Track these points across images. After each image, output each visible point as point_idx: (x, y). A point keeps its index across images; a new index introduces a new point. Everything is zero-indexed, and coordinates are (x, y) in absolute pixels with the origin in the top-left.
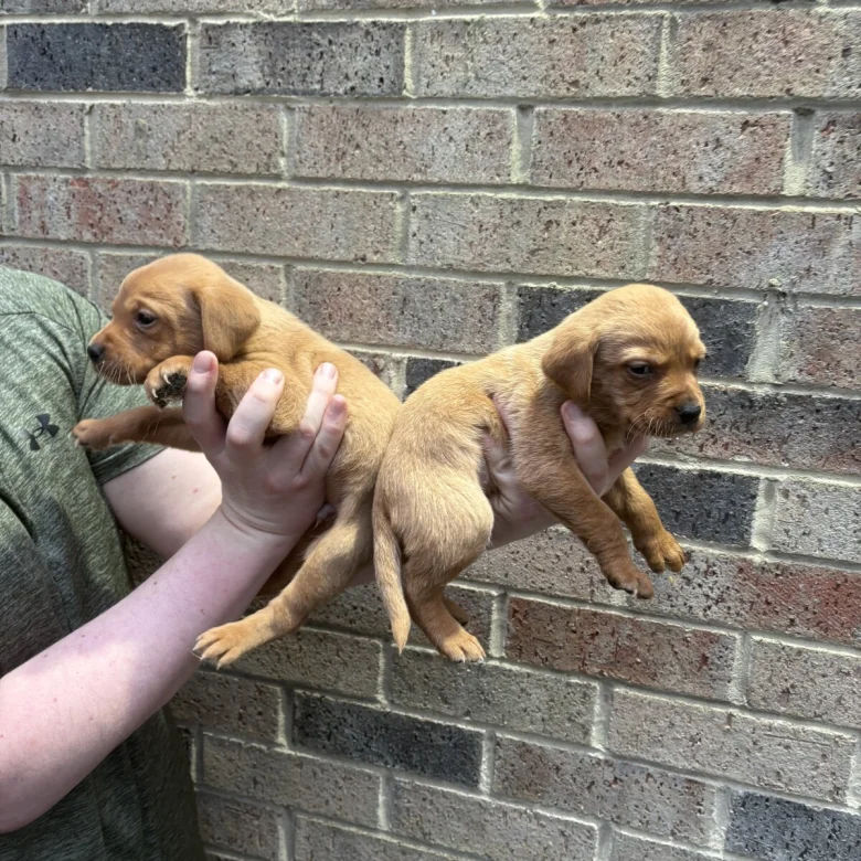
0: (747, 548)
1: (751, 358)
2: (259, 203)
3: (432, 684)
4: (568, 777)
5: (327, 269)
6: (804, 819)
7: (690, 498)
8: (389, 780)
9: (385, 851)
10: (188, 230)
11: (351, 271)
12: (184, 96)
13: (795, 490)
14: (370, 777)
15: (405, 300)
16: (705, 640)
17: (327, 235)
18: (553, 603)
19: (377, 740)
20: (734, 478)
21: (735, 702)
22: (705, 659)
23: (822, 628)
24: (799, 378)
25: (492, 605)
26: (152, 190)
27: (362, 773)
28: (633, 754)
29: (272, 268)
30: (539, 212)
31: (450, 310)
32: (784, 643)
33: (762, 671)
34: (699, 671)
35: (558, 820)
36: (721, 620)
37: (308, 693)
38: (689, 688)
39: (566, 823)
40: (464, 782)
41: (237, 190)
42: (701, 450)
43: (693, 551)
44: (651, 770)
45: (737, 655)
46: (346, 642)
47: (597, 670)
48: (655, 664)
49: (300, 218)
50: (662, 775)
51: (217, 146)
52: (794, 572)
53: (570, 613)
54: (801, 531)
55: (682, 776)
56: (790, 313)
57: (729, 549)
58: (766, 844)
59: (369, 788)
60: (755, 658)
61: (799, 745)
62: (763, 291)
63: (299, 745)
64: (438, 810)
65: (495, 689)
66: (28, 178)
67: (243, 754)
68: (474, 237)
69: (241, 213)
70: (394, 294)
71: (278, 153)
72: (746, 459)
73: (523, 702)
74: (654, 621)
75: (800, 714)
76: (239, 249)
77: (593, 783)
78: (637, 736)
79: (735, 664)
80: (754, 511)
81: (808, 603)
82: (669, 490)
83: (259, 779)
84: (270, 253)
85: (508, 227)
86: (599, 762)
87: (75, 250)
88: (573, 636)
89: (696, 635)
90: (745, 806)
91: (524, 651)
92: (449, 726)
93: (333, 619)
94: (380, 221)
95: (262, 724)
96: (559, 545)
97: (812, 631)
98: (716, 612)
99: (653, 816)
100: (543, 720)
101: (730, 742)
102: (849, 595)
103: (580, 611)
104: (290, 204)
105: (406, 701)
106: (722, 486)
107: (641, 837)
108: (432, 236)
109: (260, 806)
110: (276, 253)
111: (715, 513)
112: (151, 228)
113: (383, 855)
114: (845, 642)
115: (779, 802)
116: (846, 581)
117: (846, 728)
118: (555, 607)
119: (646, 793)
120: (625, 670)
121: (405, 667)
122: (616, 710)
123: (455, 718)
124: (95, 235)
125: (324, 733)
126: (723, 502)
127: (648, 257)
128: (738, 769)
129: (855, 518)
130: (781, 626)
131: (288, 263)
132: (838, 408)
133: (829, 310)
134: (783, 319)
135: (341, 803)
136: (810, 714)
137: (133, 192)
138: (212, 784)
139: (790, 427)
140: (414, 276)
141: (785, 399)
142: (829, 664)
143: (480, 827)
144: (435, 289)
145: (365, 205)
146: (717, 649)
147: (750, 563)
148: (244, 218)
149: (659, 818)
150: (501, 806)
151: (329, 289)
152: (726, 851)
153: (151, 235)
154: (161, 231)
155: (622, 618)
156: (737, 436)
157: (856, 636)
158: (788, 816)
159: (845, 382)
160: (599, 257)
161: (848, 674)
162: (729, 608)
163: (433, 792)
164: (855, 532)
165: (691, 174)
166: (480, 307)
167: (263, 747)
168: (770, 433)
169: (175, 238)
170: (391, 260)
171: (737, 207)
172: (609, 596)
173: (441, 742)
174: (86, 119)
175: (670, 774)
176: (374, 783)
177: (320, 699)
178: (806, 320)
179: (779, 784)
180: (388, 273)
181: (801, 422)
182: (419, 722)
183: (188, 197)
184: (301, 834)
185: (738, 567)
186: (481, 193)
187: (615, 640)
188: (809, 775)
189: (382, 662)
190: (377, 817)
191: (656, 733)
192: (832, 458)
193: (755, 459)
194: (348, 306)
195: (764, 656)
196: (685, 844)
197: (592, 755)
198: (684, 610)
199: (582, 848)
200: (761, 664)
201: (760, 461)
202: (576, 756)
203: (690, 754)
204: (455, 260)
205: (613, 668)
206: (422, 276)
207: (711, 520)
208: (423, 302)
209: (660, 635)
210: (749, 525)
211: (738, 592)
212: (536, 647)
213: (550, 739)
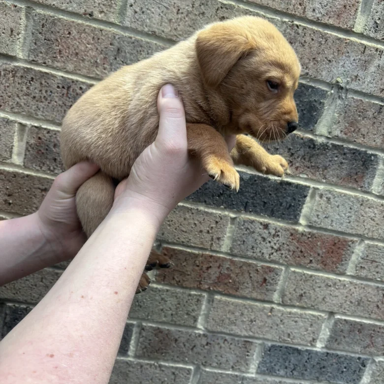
0: (297, 223)
1: (318, 121)
4: (181, 345)
5: (61, 17)
6: (296, 354)
7: (273, 195)
11: (80, 22)
13: (326, 194)
15: (119, 49)
16: (267, 270)
18: (189, 250)
20: (298, 186)
21: (276, 302)
22: (265, 280)
23: (323, 264)
24: (340, 135)
28: (219, 330)
29: (15, 6)
30: (218, 9)
32: (305, 272)
33: (292, 286)
34: (261, 286)
35: (172, 367)
36: (277, 260)
38: (254, 295)
39: (177, 368)
43: (269, 224)
44: (227, 337)
45: (281, 278)
46: (49, 273)
47: (207, 287)
48: (239, 283)
50: (232, 339)
52: (317, 236)
53: (196, 256)
54: (324, 216)
55: (242, 339)
56: (343, 99)
57: (288, 223)
58: (277, 368)
60: (290, 279)
61: (302, 321)
62: (333, 84)
65: (146, 299)
70: (111, 44)
72: (305, 176)
73: (162, 305)
74: (243, 260)
75: (305, 306)
77: (195, 346)
78: (223, 321)
79: (280, 283)
80: (304, 204)
81: (320, 252)
82: (263, 190)
85: (196, 15)
86: (200, 335)
88: (197, 268)
89: (262, 268)
90: (270, 351)
91: (167, 277)
96: (197, 217)
97: (319, 266)
98: (275, 256)
99: (224, 360)
100: (172, 315)
101: (269, 321)
102: (339, 248)
103: (203, 254)
106: (291, 190)
107: (216, 371)
108: (144, 10)
111: (284, 204)
115: (286, 348)
116: (339, 241)
117: (323, 311)
118: (189, 252)
119: (222, 349)
120: (222, 286)
122: (214, 308)
126: (289, 198)
128: (270, 334)
129: (350, 210)
130: (305, 263)
131: (29, 5)
132: (354, 153)
133: (361, 100)
134: (339, 102)
136: (310, 306)
139: (330, 161)
141: (331, 146)
142: (323, 281)
143: (126, 375)
144: (141, 46)
146: (272, 275)
147: (297, 231)
150: (140, 363)
151: (61, 32)
152: (257, 373)
155: (225, 258)
156: (303, 163)
157: (338, 268)
158: (289, 354)
159: (360, 141)
161: (330, 286)
162: (282, 254)
164: (348, 217)
165: (309, 6)
168: (320, 163)
170: (112, 20)
171: (329, 32)
172: (220, 247)
175: (236, 339)
177: (26, 309)
178: (349, 104)
179: (289, 339)
180: (108, 29)
181: (336, 159)
185: (290, 233)
187: (219, 270)
188: (303, 334)
191: (233, 319)
192: (346, 180)
193: (310, 176)
194: (75, 47)
195: (294, 278)
196: (238, 372)
197: (197, 332)
198: (259, 254)
199: (183, 379)
200: (292, 282)
201: (312, 178)
202: (187, 333)
203: (248, 328)
204: (158, 29)
205: (216, 285)
206: (133, 36)
207: (282, 208)
208: (131, 54)
209: (244, 268)
210: (300, 211)
211: (288, 245)
212: (174, 275)
213: (175, 325)
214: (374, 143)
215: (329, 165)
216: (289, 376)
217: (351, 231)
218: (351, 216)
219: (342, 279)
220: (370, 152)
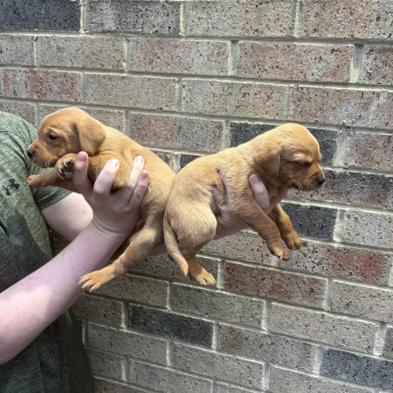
0: (331, 241)
1: (334, 156)
2: (114, 83)
3: (191, 300)
4: (251, 342)
5: (144, 114)
6: (355, 360)
7: (306, 218)
8: (171, 344)
9: (169, 375)
10: (81, 95)
11: (155, 114)
12: (79, 33)
13: (353, 215)
14: (163, 342)
15: (180, 128)
16: (312, 281)
17: (144, 98)
18: (245, 265)
19: (166, 326)
20: (326, 209)
21: (325, 309)
22: (312, 290)
23: (363, 276)
24: (355, 165)
25: (218, 266)
26: (65, 76)
27: (159, 340)
28: (280, 332)
29: (120, 112)
30: (240, 89)
31: (200, 133)
32: (347, 283)
33: (337, 295)
34: (309, 295)
35: (247, 361)
36: (320, 272)
37: (135, 305)
38: (305, 303)
39: (250, 363)
40: (205, 345)
41: (103, 77)
42: (311, 197)
43: (307, 242)
44: (288, 339)
45: (327, 288)
46: (152, 282)
47: (264, 295)
48: (290, 292)
49: (132, 90)
50: (293, 341)
51: (94, 56)
52: (352, 251)
53: (252, 269)
54: (355, 233)
55: (301, 341)
56: (352, 136)
57: (323, 241)
58: (338, 371)
59: (162, 347)
60: (334, 289)
61: (353, 328)
62: (340, 126)
63: (131, 328)
64: (193, 357)
65: (219, 303)
66: (8, 70)
67: (106, 332)
68: (211, 100)
69: (106, 87)
70: (175, 125)
71: (123, 60)
72: (331, 201)
73: (232, 309)
74: (290, 273)
75: (353, 314)
76: (104, 104)
77: (262, 345)
78: (282, 324)
79: (326, 292)
80: (335, 224)
81: (358, 265)
82: (297, 215)
83: (113, 343)
84: (119, 106)
85: (226, 96)
86: (265, 336)
87: (29, 103)
88: (254, 279)
89: (308, 280)
90: (329, 355)
91: (232, 286)
92: (198, 320)
93: (147, 272)
94: (168, 92)
95: (114, 318)
96: (248, 239)
97: (359, 278)
98: (317, 269)
99: (288, 359)
100: (240, 317)
101: (323, 327)
102: (376, 262)
103: (257, 268)
104: (128, 84)
105: (179, 308)
106: (321, 213)
107: (283, 369)
108: (192, 99)
109: (113, 355)
110: (121, 106)
111: (317, 225)
112: (64, 94)
113: (168, 377)
114: (373, 282)
115: (344, 353)
116: (375, 255)
117: (373, 320)
118: (246, 266)
119: (286, 349)
120: (276, 294)
121: (179, 293)
122: (273, 312)
123: (201, 316)
124: (39, 97)
125: (143, 322)
126: (321, 220)
127: (289, 110)
128: (326, 339)
129: (379, 227)
130: (346, 275)
131: (127, 110)
132: (372, 178)
133: (369, 135)
134: (349, 138)
135: (150, 354)
136: (358, 314)
137: (56, 77)
138: (92, 345)
139: (351, 187)
140: (184, 117)
141: (349, 174)
142: (366, 292)
143: (212, 365)
144: (193, 123)
145: (162, 84)
146: (317, 286)
147: (333, 247)
148: (107, 90)
149: (291, 360)
150: (221, 356)
151: (145, 123)
152: (320, 375)
153: (65, 97)
154: (69, 95)
155: (276, 272)
156: (327, 190)
157: (379, 280)
158: (348, 359)
159: (375, 167)
160: (267, 109)
161: (375, 297)
162: (323, 267)
163: (191, 349)
164: (379, 234)
165: (309, 73)
166: (214, 131)
167: (115, 329)
168: (342, 189)
169: (75, 99)
170: (173, 110)
171: (329, 88)
172: (270, 262)
173: (195, 327)
174: (35, 43)
175: (296, 341)
176: (165, 345)
177: (140, 308)
178: (359, 139)
179: (344, 345)
180: (172, 116)
181: (356, 185)
182: (185, 317)
183: (81, 80)
184: (132, 368)
185: (327, 249)
186: (214, 80)
187: (272, 281)
188: (357, 341)
189: (168, 291)
190: (166, 360)
191: (290, 323)
192: (369, 201)
193: (335, 201)
194: (154, 130)
195: (338, 289)
196: (303, 371)
197: (262, 332)
198: (303, 268)
199: (257, 373)
200: (337, 292)
201: (337, 202)
202: (255, 333)
203: (305, 332)
204: (202, 110)
205: (271, 294)
206: (187, 117)
207: (315, 228)
208: (188, 129)
209: (292, 279)
210: (333, 230)
211: (327, 260)
212: (237, 284)
213: (243, 325)
214: (389, 168)
215: (351, 190)
216: (351, 381)
217: (384, 246)
218: (381, 233)
219: (386, 290)
220: (388, 176)
